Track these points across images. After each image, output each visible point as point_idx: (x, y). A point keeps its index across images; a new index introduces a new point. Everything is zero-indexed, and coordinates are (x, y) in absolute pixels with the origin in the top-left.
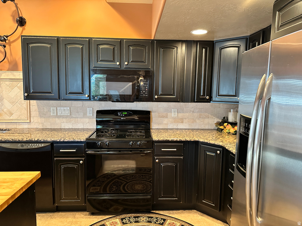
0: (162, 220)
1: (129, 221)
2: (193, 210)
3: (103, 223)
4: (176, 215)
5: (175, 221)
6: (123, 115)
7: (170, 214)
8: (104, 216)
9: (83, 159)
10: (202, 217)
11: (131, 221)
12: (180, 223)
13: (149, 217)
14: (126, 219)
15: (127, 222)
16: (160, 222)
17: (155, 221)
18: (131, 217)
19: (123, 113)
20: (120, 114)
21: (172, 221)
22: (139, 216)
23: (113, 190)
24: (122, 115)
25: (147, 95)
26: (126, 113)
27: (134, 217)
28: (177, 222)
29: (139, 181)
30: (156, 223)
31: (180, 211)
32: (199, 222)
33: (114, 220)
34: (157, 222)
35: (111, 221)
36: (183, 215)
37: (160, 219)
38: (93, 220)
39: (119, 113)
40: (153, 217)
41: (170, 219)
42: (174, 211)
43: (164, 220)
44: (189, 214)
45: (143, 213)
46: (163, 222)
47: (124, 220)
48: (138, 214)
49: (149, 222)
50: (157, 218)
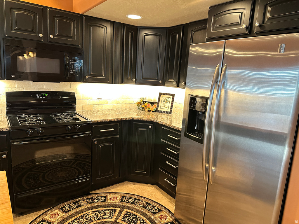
0: (103, 198)
1: (70, 208)
2: (124, 182)
3: (41, 219)
4: (112, 190)
5: (115, 195)
6: (44, 97)
7: (106, 190)
8: (37, 212)
9: (6, 152)
10: (134, 185)
11: (72, 207)
12: (119, 195)
13: (89, 199)
14: (66, 207)
15: (68, 210)
16: (102, 200)
17: (97, 200)
18: (71, 204)
19: (43, 95)
20: (39, 96)
21: (112, 196)
22: (79, 201)
23: (32, 184)
24: (42, 97)
25: (77, 75)
26: (47, 95)
27: (73, 203)
28: (117, 195)
29: (59, 168)
30: (99, 202)
31: (114, 186)
32: (134, 190)
33: (53, 212)
34: (99, 200)
35: (50, 214)
36: (118, 188)
37: (101, 197)
38: (25, 220)
39: (37, 95)
40: (93, 198)
41: (110, 195)
42: (109, 187)
43: (105, 197)
44: (123, 186)
45: (82, 197)
46: (105, 199)
47: (64, 209)
48: (76, 199)
49: (90, 203)
50: (97, 197)
